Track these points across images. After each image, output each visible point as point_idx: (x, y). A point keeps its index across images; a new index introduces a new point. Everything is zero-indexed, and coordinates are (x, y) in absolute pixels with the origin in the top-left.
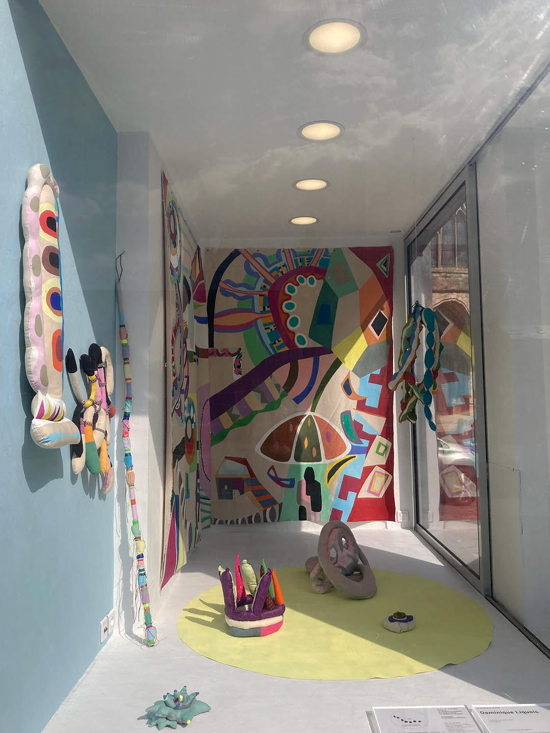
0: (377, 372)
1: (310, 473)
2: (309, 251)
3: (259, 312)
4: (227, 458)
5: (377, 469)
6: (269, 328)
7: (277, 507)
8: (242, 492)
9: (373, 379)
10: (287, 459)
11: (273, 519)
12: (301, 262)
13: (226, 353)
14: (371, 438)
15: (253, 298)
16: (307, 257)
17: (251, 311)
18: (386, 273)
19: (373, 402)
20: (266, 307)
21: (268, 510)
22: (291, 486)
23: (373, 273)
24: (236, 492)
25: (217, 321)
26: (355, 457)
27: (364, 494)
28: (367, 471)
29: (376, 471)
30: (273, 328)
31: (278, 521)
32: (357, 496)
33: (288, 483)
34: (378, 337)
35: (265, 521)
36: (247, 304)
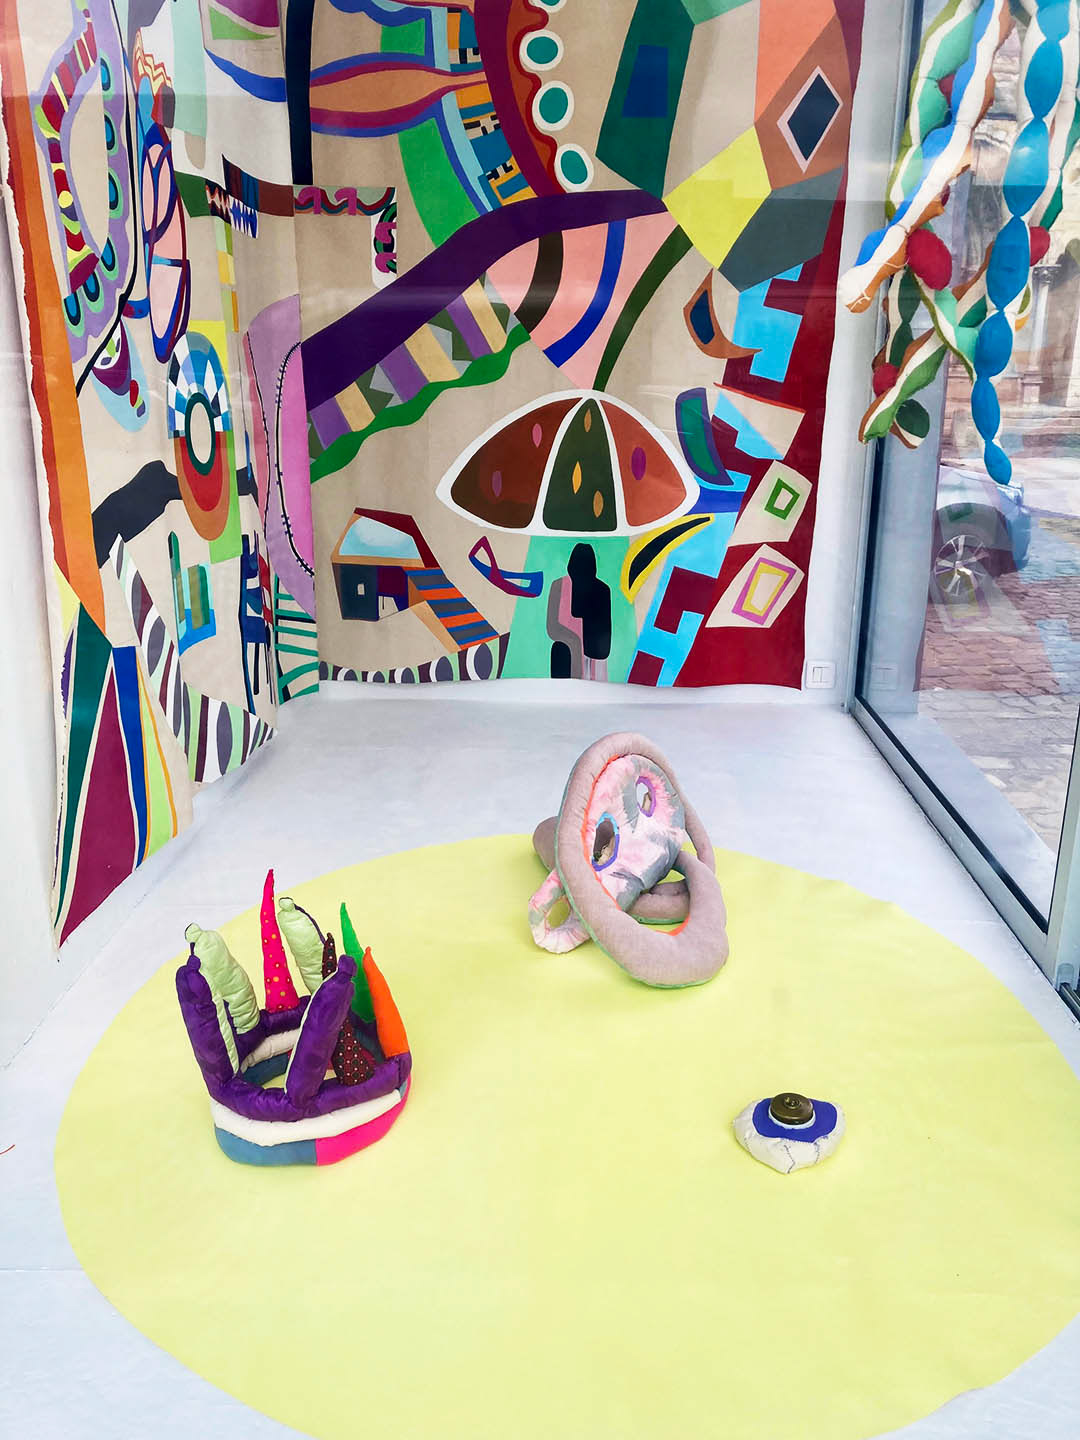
0: (793, 274)
1: (582, 561)
3: (449, 70)
4: (360, 512)
5: (765, 552)
6: (477, 124)
7: (493, 646)
8: (402, 604)
9: (778, 296)
10: (524, 521)
11: (484, 673)
13: (350, 203)
14: (757, 468)
15: (428, 16)
17: (426, 63)
19: (773, 366)
20: (470, 51)
21: (472, 651)
22: (534, 591)
24: (387, 604)
25: (321, 97)
26: (708, 519)
27: (723, 616)
28: (738, 557)
29: (761, 560)
30: (488, 123)
31: (498, 677)
32: (705, 621)
33: (525, 584)
34: (803, 164)
36: (409, 39)
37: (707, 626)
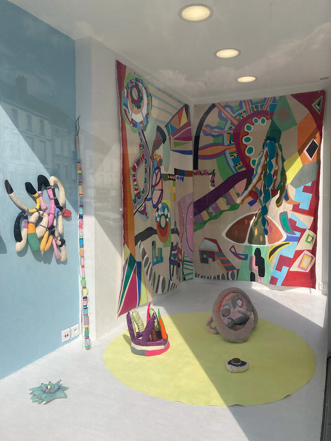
0: (309, 184)
1: (258, 252)
2: (262, 100)
3: (227, 145)
4: (205, 238)
5: (305, 252)
6: (233, 155)
7: (235, 272)
8: (214, 260)
9: (306, 190)
10: (243, 242)
11: (233, 278)
12: (256, 108)
13: (206, 173)
14: (303, 231)
15: (223, 135)
16: (261, 104)
17: (223, 144)
18: (319, 111)
19: (305, 206)
20: (232, 141)
21: (230, 273)
22: (246, 259)
23: (309, 111)
24: (210, 260)
25: (200, 153)
26: (289, 243)
27: (295, 268)
28: (298, 253)
29: (305, 254)
30: (235, 155)
31: (237, 280)
32: (289, 269)
33: (244, 257)
34: (310, 159)
35: (228, 279)
36: (219, 140)
37: (290, 270)
